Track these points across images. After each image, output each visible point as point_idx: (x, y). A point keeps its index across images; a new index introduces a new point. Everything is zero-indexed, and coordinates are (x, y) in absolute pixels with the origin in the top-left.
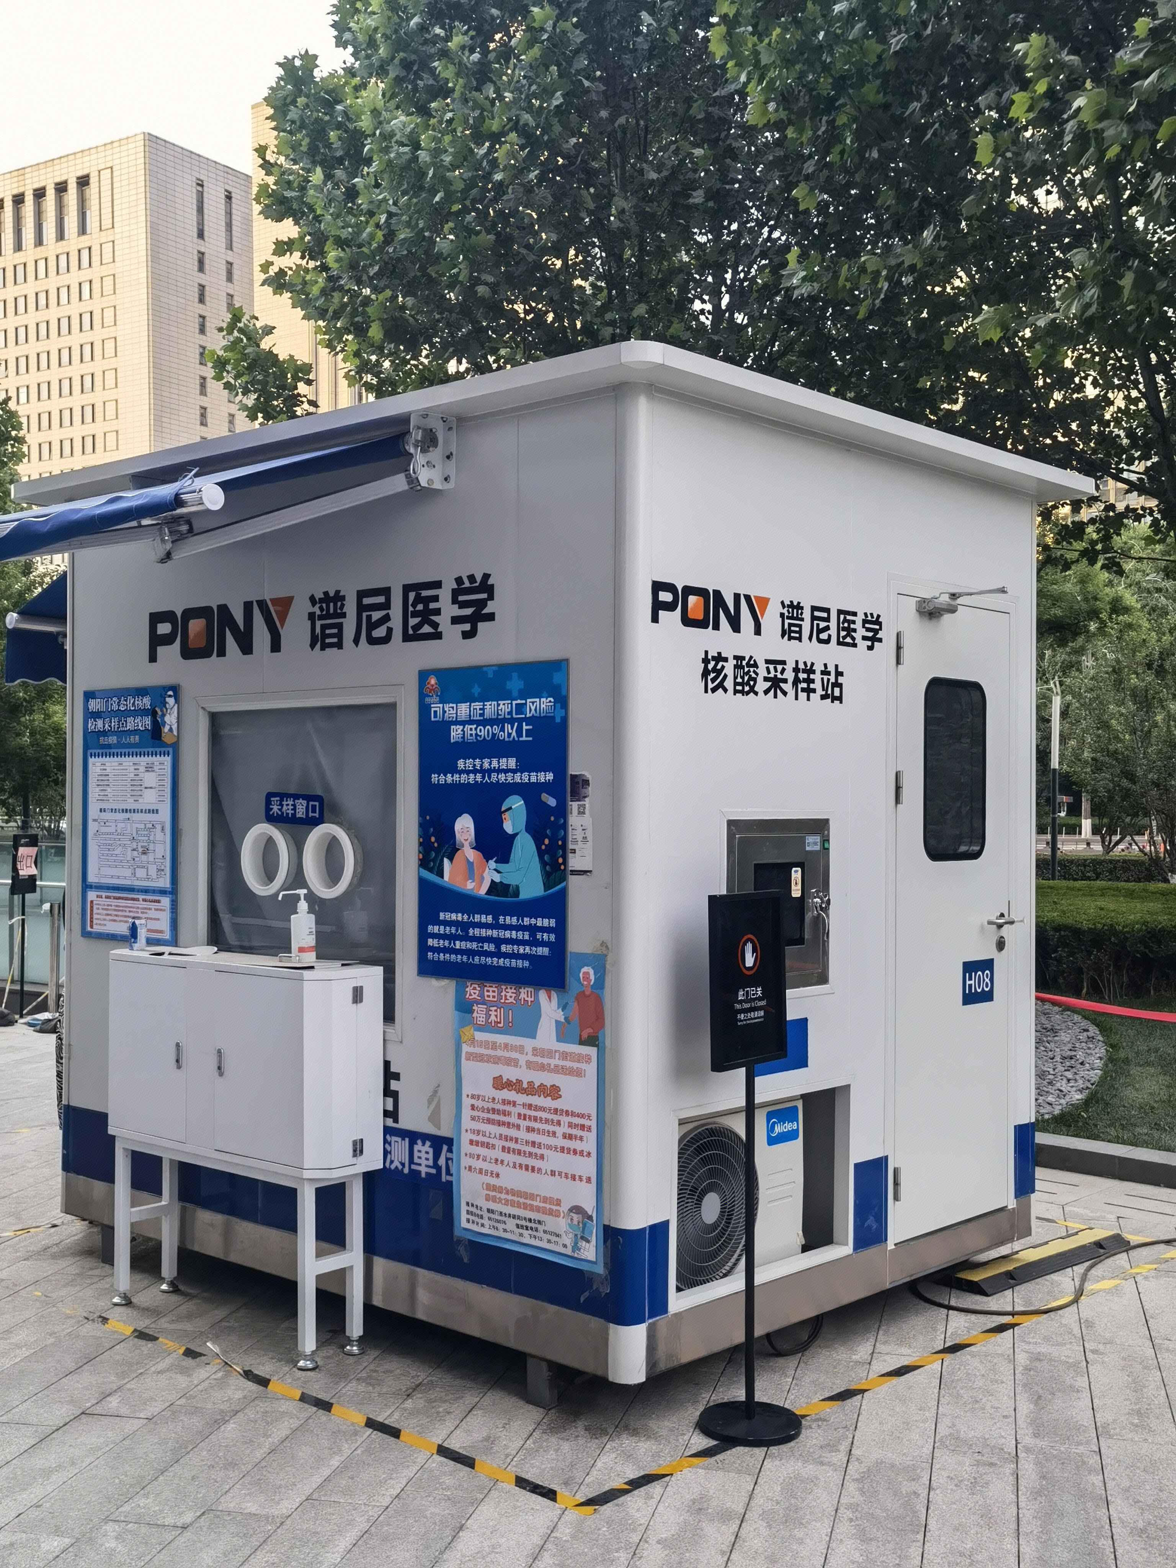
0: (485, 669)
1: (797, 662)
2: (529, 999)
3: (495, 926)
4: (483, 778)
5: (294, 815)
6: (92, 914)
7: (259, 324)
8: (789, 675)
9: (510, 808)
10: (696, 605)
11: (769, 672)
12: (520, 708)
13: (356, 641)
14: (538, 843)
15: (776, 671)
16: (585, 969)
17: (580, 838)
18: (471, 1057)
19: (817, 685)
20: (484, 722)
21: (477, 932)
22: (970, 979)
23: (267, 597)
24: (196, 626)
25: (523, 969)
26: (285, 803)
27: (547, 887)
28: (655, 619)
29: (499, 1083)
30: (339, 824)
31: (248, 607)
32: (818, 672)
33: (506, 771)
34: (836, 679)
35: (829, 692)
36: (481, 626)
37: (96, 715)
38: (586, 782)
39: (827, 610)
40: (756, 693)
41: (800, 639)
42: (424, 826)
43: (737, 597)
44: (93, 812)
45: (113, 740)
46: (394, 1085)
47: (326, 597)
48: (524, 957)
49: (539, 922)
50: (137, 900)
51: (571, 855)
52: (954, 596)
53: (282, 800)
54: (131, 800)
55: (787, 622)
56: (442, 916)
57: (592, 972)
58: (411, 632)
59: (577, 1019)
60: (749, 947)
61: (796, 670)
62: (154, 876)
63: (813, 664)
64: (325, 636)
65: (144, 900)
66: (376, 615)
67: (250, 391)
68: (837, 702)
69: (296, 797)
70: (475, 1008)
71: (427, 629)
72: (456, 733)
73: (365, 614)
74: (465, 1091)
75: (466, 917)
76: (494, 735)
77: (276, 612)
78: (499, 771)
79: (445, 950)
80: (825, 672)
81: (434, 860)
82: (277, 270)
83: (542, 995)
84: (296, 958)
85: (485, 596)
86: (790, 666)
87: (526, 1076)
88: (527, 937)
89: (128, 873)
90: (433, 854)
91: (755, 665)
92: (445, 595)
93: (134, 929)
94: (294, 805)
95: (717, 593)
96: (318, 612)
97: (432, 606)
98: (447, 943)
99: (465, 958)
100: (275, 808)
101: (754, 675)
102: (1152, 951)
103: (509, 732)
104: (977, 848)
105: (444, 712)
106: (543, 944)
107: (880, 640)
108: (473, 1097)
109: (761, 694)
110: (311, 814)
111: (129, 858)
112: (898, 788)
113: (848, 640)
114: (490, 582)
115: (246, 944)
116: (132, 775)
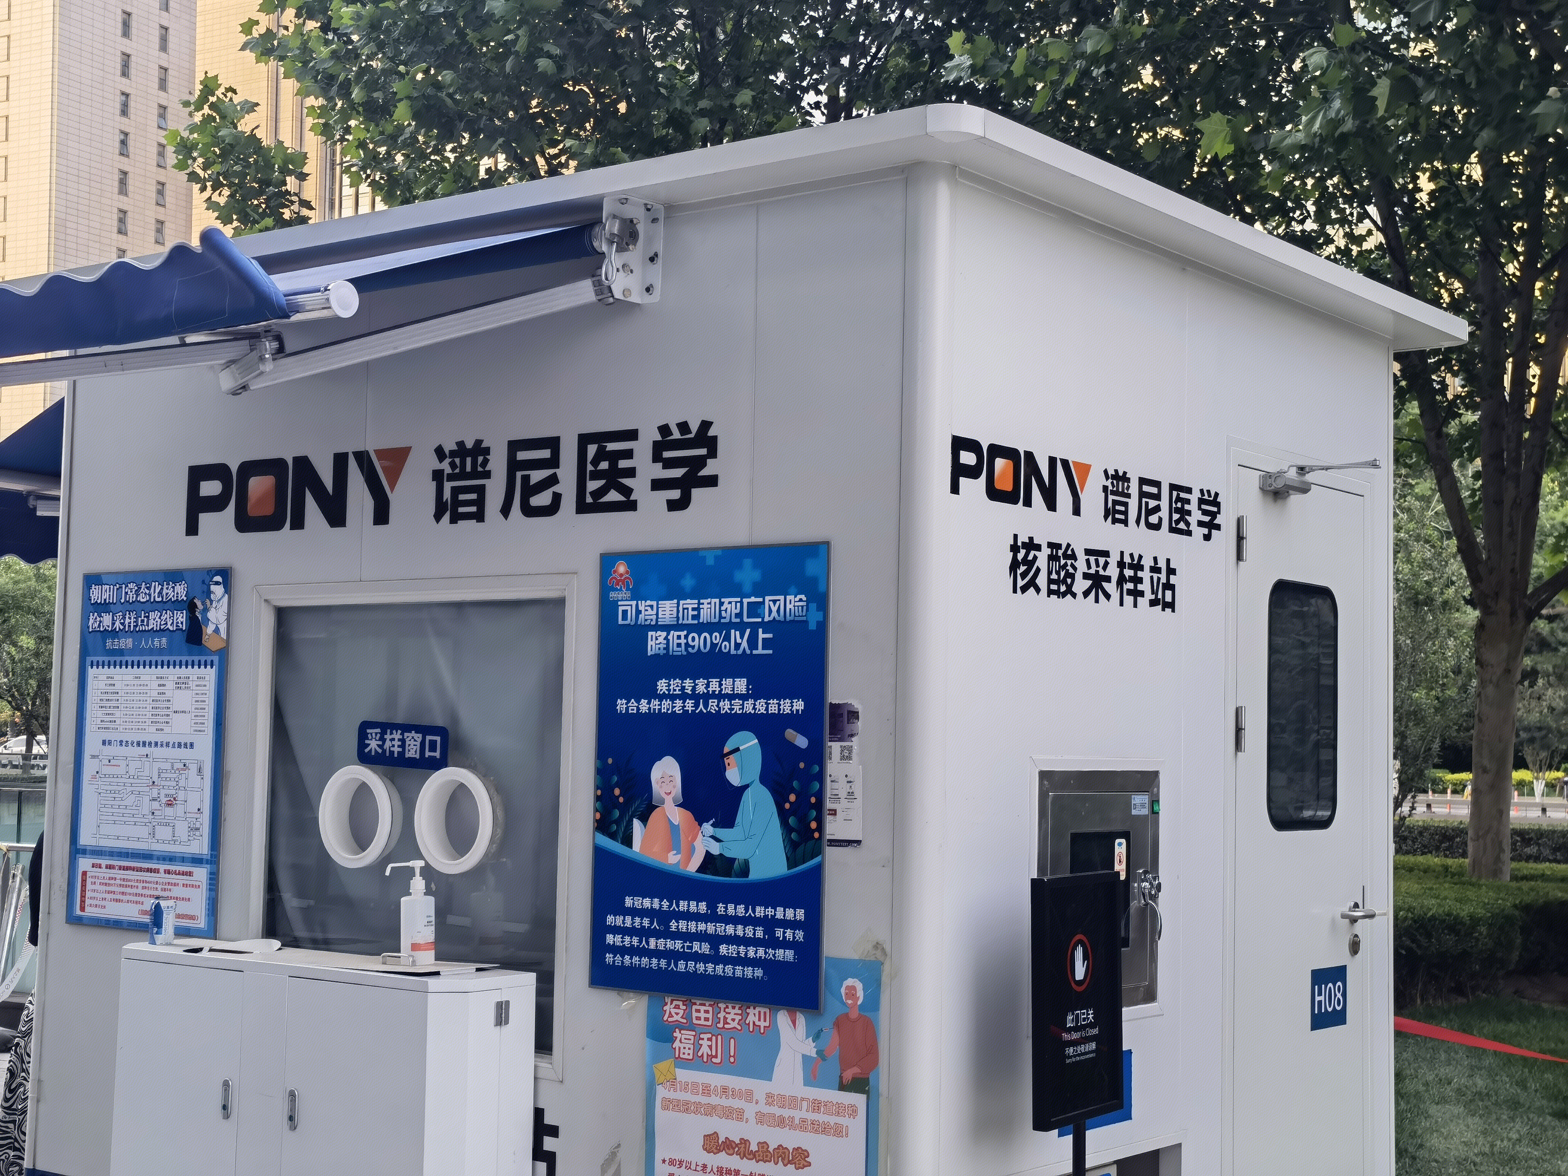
0: (701, 554)
1: (1122, 553)
2: (763, 1024)
3: (712, 917)
4: (696, 705)
5: (402, 754)
6: (83, 891)
7: (237, 99)
8: (1113, 571)
9: (737, 750)
10: (1003, 472)
11: (1089, 567)
12: (754, 610)
13: (506, 511)
14: (779, 800)
15: (1098, 565)
16: (850, 982)
17: (843, 794)
18: (668, 1104)
19: (1145, 587)
20: (700, 628)
21: (683, 925)
22: (1320, 994)
23: (371, 446)
24: (259, 485)
25: (754, 981)
26: (388, 737)
27: (792, 862)
28: (955, 489)
29: (713, 1144)
30: (472, 768)
31: (340, 461)
32: (1147, 569)
33: (731, 697)
34: (1168, 579)
35: (1160, 596)
36: (696, 493)
37: (102, 607)
38: (854, 715)
39: (1157, 484)
40: (1074, 595)
41: (1125, 522)
42: (602, 773)
43: (1052, 461)
44: (91, 744)
45: (127, 643)
46: (549, 1144)
47: (461, 450)
48: (754, 963)
49: (780, 913)
50: (157, 871)
51: (829, 819)
52: (1302, 470)
53: (383, 733)
54: (153, 729)
55: (1111, 498)
56: (628, 902)
57: (859, 986)
58: (589, 500)
59: (836, 1053)
60: (1079, 953)
61: (1121, 565)
62: (184, 838)
63: (1140, 557)
64: (456, 503)
65: (168, 872)
66: (536, 476)
67: (223, 185)
68: (1168, 610)
69: (406, 728)
70: (677, 1034)
71: (613, 496)
72: (655, 642)
73: (519, 475)
74: (659, 1156)
75: (665, 903)
76: (713, 645)
77: (383, 468)
78: (720, 696)
79: (632, 951)
80: (1155, 569)
81: (618, 822)
82: (263, 31)
83: (783, 1018)
84: (406, 959)
85: (703, 451)
86: (1114, 560)
87: (755, 1134)
88: (760, 934)
89: (144, 832)
90: (617, 813)
91: (1073, 557)
92: (642, 449)
93: (157, 914)
94: (403, 741)
95: (1029, 455)
96: (448, 470)
97: (623, 464)
98: (635, 941)
99: (663, 963)
100: (373, 745)
101: (1071, 571)
102: (1419, 946)
103: (738, 642)
104: (1325, 814)
105: (638, 612)
106: (785, 944)
107: (1218, 527)
108: (672, 1162)
109: (1080, 596)
110: (428, 754)
111: (146, 811)
112: (1239, 730)
113: (1182, 526)
114: (711, 433)
115: (319, 935)
116: (154, 694)
